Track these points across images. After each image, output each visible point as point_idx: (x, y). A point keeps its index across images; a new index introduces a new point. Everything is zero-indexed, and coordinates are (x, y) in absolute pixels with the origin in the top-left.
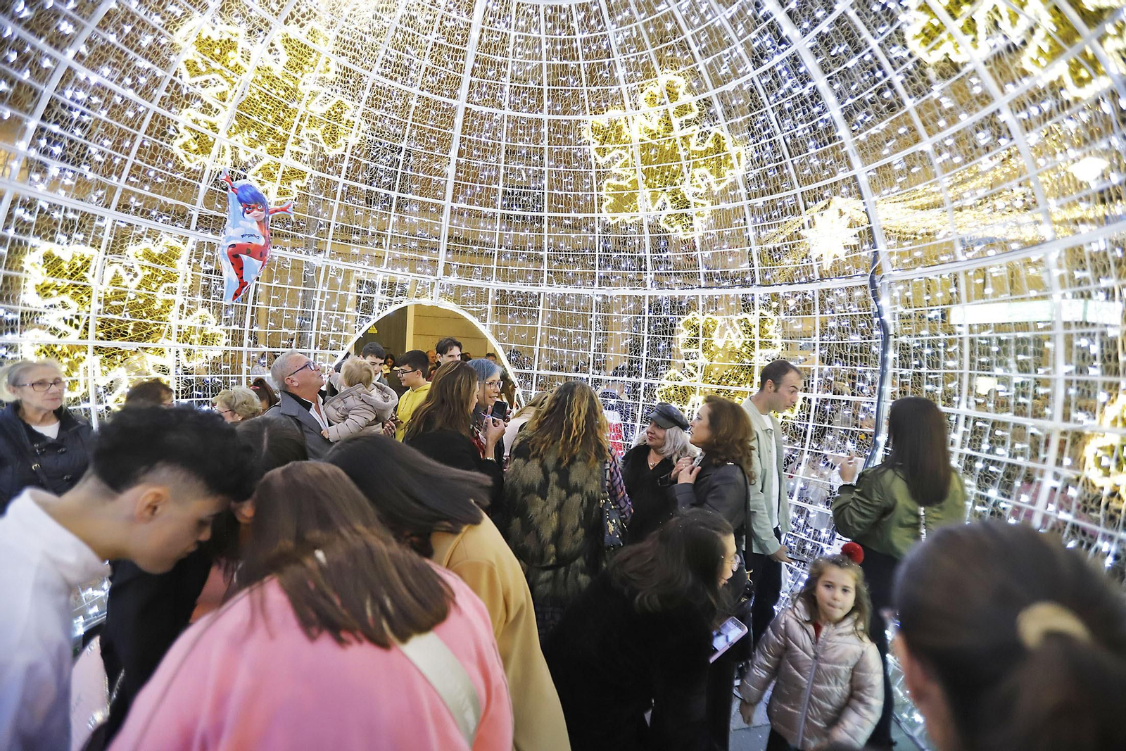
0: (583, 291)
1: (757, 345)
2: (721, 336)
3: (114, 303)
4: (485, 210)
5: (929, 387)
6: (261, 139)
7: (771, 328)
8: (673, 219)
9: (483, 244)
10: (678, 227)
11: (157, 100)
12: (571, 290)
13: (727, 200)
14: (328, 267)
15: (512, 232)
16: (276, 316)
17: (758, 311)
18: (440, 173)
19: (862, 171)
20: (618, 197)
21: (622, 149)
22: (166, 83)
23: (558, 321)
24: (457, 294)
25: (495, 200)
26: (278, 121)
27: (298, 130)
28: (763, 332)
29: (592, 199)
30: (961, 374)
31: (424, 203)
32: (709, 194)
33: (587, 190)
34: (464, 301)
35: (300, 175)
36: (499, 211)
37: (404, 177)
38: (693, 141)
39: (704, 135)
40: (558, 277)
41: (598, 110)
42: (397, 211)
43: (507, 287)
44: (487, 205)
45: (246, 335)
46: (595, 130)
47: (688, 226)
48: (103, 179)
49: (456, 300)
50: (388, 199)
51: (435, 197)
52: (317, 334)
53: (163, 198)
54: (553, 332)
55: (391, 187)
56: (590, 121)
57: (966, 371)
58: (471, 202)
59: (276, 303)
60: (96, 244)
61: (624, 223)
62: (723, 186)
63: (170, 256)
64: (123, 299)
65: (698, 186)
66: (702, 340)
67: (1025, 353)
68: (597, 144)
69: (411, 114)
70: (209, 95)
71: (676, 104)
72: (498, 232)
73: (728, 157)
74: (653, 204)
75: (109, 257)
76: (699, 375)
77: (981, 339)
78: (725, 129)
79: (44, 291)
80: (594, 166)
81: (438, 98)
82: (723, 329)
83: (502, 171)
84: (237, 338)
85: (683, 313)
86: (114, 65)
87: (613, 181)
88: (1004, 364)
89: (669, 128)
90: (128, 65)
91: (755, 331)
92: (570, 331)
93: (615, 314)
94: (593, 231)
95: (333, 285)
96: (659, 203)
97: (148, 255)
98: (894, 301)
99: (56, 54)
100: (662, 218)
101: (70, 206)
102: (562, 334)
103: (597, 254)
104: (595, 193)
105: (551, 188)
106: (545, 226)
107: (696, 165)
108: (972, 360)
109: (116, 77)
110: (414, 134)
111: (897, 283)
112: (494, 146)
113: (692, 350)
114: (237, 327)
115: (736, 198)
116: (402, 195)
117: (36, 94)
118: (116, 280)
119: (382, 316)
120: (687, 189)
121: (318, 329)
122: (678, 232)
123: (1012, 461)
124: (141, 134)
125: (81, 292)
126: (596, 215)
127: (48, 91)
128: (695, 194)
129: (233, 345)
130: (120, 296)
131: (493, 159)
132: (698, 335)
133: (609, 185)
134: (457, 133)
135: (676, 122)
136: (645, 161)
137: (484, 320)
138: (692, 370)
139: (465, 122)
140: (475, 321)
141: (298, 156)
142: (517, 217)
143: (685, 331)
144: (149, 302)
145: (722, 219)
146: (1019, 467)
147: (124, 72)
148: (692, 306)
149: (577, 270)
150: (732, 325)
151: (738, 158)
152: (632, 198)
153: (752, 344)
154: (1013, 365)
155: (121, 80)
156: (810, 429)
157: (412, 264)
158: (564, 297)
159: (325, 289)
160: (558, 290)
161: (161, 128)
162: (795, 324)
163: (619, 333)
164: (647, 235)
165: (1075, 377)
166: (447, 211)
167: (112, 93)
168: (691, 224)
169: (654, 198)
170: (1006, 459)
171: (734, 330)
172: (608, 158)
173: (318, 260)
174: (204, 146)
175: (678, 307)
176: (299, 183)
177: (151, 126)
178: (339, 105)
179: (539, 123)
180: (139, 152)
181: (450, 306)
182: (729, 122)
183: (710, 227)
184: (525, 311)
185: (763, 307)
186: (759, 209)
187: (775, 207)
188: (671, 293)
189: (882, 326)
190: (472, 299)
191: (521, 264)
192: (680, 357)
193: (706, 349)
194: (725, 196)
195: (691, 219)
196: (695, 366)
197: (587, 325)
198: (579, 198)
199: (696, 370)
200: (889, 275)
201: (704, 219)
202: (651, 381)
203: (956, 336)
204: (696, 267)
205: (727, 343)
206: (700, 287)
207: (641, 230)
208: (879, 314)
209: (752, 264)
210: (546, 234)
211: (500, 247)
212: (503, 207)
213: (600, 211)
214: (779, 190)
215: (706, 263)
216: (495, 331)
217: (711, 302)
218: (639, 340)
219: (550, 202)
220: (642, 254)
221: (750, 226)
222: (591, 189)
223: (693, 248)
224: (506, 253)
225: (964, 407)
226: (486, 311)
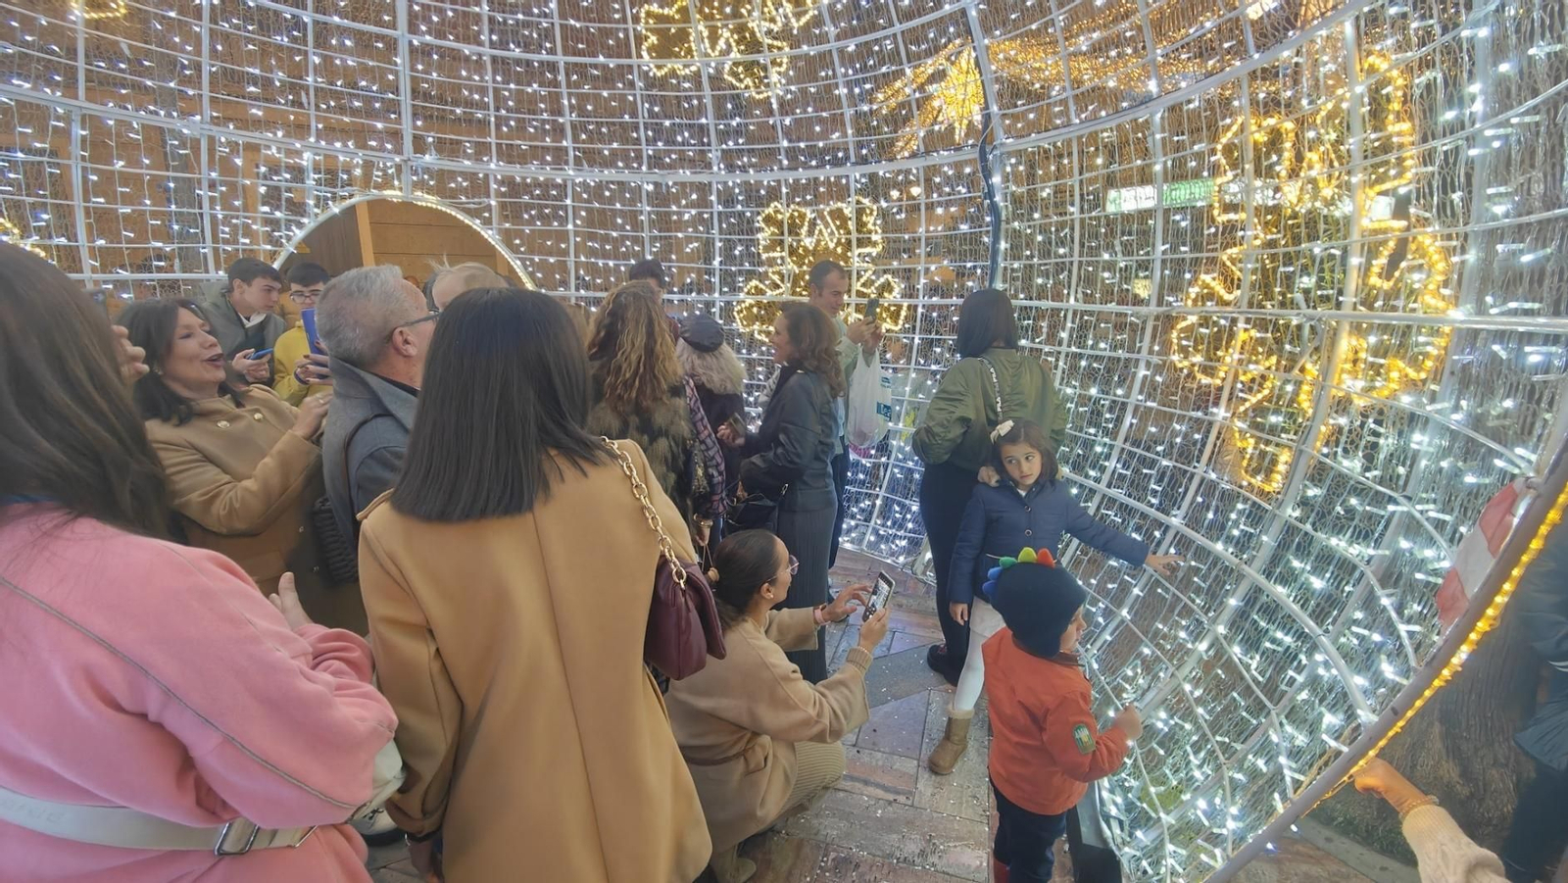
0: (626, 176)
1: (854, 243)
2: (811, 233)
4: (467, 50)
5: (1040, 281)
7: (872, 221)
8: (741, 69)
9: (469, 103)
10: (748, 81)
12: (608, 174)
13: (810, 43)
14: (212, 140)
15: (512, 86)
16: (136, 221)
17: (853, 199)
20: (663, 35)
23: (600, 219)
24: (441, 183)
25: (479, 33)
28: (861, 225)
29: (627, 36)
30: (1071, 263)
31: (362, 33)
32: (785, 34)
33: (618, 21)
34: (452, 195)
36: (487, 52)
40: (591, 158)
42: (317, 45)
43: (517, 172)
44: (467, 41)
45: (84, 254)
47: (762, 82)
49: (441, 191)
50: (298, 24)
51: (379, 23)
52: (216, 251)
54: (592, 237)
57: (1076, 258)
58: (441, 35)
59: (126, 200)
61: (673, 73)
62: (803, 20)
65: (773, 20)
66: (788, 240)
67: (1130, 234)
72: (490, 85)
74: (713, 48)
76: (786, 287)
77: (1090, 218)
82: (813, 224)
85: (762, 205)
87: (654, 8)
88: (1110, 247)
91: (852, 225)
92: (615, 234)
93: (674, 208)
94: (632, 84)
95: (227, 167)
96: (722, 44)
98: (1006, 179)
100: (727, 67)
102: (606, 239)
103: (641, 121)
104: (630, 25)
105: (563, 16)
106: (561, 78)
108: (1082, 245)
111: (1010, 154)
113: (776, 254)
114: (61, 240)
115: (823, 39)
116: (320, 17)
119: (322, 218)
120: (757, 25)
121: (215, 238)
122: (747, 87)
123: (1113, 354)
126: (634, 61)
128: (769, 32)
132: (782, 234)
133: (648, 14)
137: (487, 222)
138: (776, 278)
140: (476, 224)
142: (518, 62)
143: (766, 229)
145: (802, 69)
146: (1119, 359)
148: (774, 194)
149: (615, 145)
150: (823, 218)
152: (683, 36)
153: (849, 242)
154: (1118, 248)
156: (917, 341)
157: (361, 135)
158: (601, 186)
159: (213, 175)
160: (592, 176)
162: (898, 213)
163: (680, 235)
164: (707, 92)
165: (1169, 256)
166: (403, 48)
168: (766, 77)
169: (714, 38)
170: (1108, 353)
171: (827, 225)
173: (192, 127)
175: (755, 197)
181: (430, 201)
183: (790, 82)
184: (547, 206)
185: (859, 192)
186: (850, 55)
187: (871, 53)
188: (745, 177)
189: (994, 209)
190: (465, 191)
191: (532, 138)
192: (761, 263)
193: (792, 252)
194: (807, 35)
195: (765, 69)
196: (779, 273)
197: (637, 226)
198: (607, 33)
199: (782, 281)
200: (1002, 144)
201: (782, 69)
202: (727, 298)
203: (1068, 217)
204: (775, 140)
205: (818, 242)
206: (782, 169)
207: (699, 86)
208: (990, 195)
209: (845, 135)
210: (564, 90)
211: (497, 109)
212: (492, 45)
213: (640, 56)
214: (874, 28)
215: (787, 133)
216: (507, 238)
217: (796, 189)
218: (708, 244)
219: (564, 39)
220: (703, 121)
221: (840, 80)
222: (624, 20)
223: (771, 113)
224: (508, 119)
225: (1072, 300)
226: (489, 208)
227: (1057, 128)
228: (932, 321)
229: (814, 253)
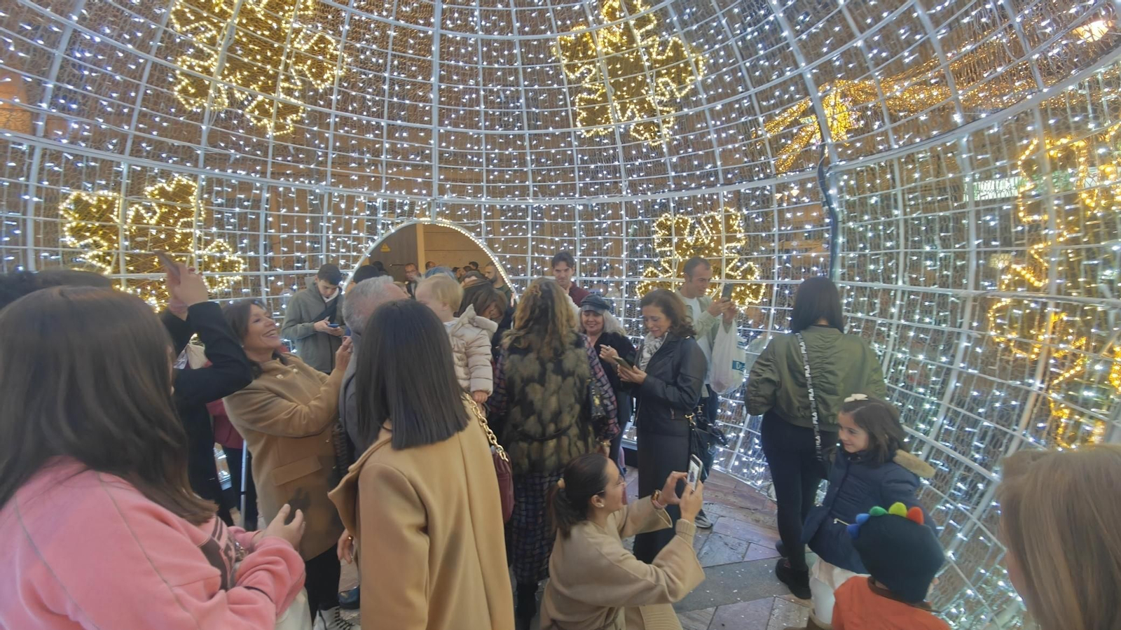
0: (566, 201)
1: (724, 240)
2: (691, 233)
3: (139, 239)
4: (471, 132)
5: (872, 267)
6: (252, 78)
7: (737, 224)
8: (641, 127)
9: (471, 163)
10: (647, 135)
11: (154, 51)
12: (555, 201)
13: (689, 106)
14: (330, 195)
15: (497, 151)
16: (288, 242)
17: (722, 209)
18: (425, 99)
19: (808, 71)
20: (590, 111)
21: (590, 63)
22: (160, 35)
23: (548, 230)
24: (453, 212)
25: (479, 122)
26: (266, 60)
27: (287, 66)
28: (729, 227)
29: (567, 115)
30: (898, 253)
31: (412, 128)
32: (672, 102)
33: (561, 106)
34: (460, 218)
35: (294, 109)
36: (483, 132)
37: (391, 105)
38: (654, 51)
39: (664, 44)
40: (544, 191)
41: (564, 29)
42: (389, 138)
43: (498, 202)
44: (471, 127)
45: (262, 260)
46: (564, 48)
47: (656, 135)
48: (114, 128)
49: (452, 218)
50: (379, 127)
51: (423, 122)
52: (327, 256)
53: (170, 141)
54: (543, 241)
55: (380, 115)
56: (557, 40)
57: (902, 249)
58: (456, 125)
59: (285, 230)
60: (117, 188)
61: (597, 135)
62: (684, 92)
63: (183, 192)
64: (146, 235)
65: (663, 94)
66: (675, 238)
67: (947, 231)
68: (565, 62)
69: (390, 44)
70: (200, 41)
71: (635, 16)
72: (484, 151)
73: (687, 64)
74: (623, 116)
75: (130, 198)
76: (673, 271)
77: (913, 219)
78: (682, 37)
79: (77, 233)
80: (566, 82)
81: (413, 26)
82: (693, 227)
83: (482, 93)
84: (253, 264)
85: (656, 216)
86: (113, 23)
87: (585, 95)
88: (930, 241)
89: (631, 40)
90: (125, 21)
91: (722, 227)
92: (557, 239)
93: (596, 220)
94: (570, 144)
95: (336, 209)
96: (629, 113)
97: (163, 192)
98: (840, 190)
99: (62, 19)
100: (632, 128)
101: (90, 155)
102: (551, 242)
103: (576, 166)
104: (569, 108)
105: (528, 106)
106: (526, 143)
107: (659, 75)
108: (906, 239)
109: (115, 34)
110: (396, 63)
111: (843, 173)
112: (471, 69)
113: (666, 249)
114: (252, 254)
115: (698, 103)
116: (391, 122)
117: (50, 58)
118: (138, 218)
119: (385, 236)
120: (652, 99)
121: (328, 250)
122: (646, 139)
123: (937, 327)
124: (143, 83)
125: (109, 231)
126: (572, 129)
127: (59, 53)
128: (660, 103)
129: (251, 270)
130: (143, 231)
131: (472, 82)
132: (670, 234)
133: (581, 99)
134: (435, 59)
135: (637, 33)
136: (613, 73)
137: (478, 235)
138: (666, 265)
139: (441, 48)
140: (472, 236)
141: (289, 92)
142: (501, 136)
143: (659, 231)
144: (170, 235)
145: (684, 124)
146: (943, 332)
147: (122, 29)
148: (664, 207)
149: (559, 182)
150: (700, 223)
151: (697, 63)
152: (604, 110)
153: (720, 239)
154: (937, 242)
155: (120, 35)
156: (773, 311)
157: (409, 186)
158: (550, 208)
159: (330, 214)
160: (544, 203)
161: (160, 75)
162: (756, 218)
163: (600, 238)
164: (619, 145)
165: (983, 249)
166: (435, 135)
167: (114, 48)
168: (659, 131)
169: (624, 110)
170: (933, 326)
171: (703, 228)
172: (578, 74)
173: (321, 188)
174: (202, 91)
175: (652, 210)
176: (294, 117)
177: (151, 75)
178: (322, 40)
179: (510, 44)
180: (144, 100)
181: (446, 223)
182: (686, 30)
183: (675, 133)
184: (515, 223)
185: (726, 204)
186: (718, 112)
187: (733, 110)
188: (645, 198)
189: (832, 213)
190: (466, 216)
191: (508, 181)
192: (656, 256)
193: (678, 247)
194: (686, 101)
195: (658, 126)
196: (669, 262)
197: (572, 233)
198: (554, 114)
199: (670, 267)
200: (837, 166)
201: (670, 125)
202: (631, 279)
203: (893, 218)
204: (665, 171)
205: (697, 240)
206: (670, 191)
207: (614, 142)
208: (828, 202)
209: (715, 166)
210: (528, 151)
211: (488, 166)
212: (486, 128)
213: (575, 126)
214: (735, 92)
215: (674, 167)
216: (490, 243)
217: (680, 204)
218: (618, 243)
219: (529, 120)
220: (616, 163)
221: (711, 129)
222: (565, 105)
223: (661, 154)
224: (494, 171)
225: (900, 283)
226: (480, 226)
227: (880, 151)
228: (784, 295)
229: (694, 247)
